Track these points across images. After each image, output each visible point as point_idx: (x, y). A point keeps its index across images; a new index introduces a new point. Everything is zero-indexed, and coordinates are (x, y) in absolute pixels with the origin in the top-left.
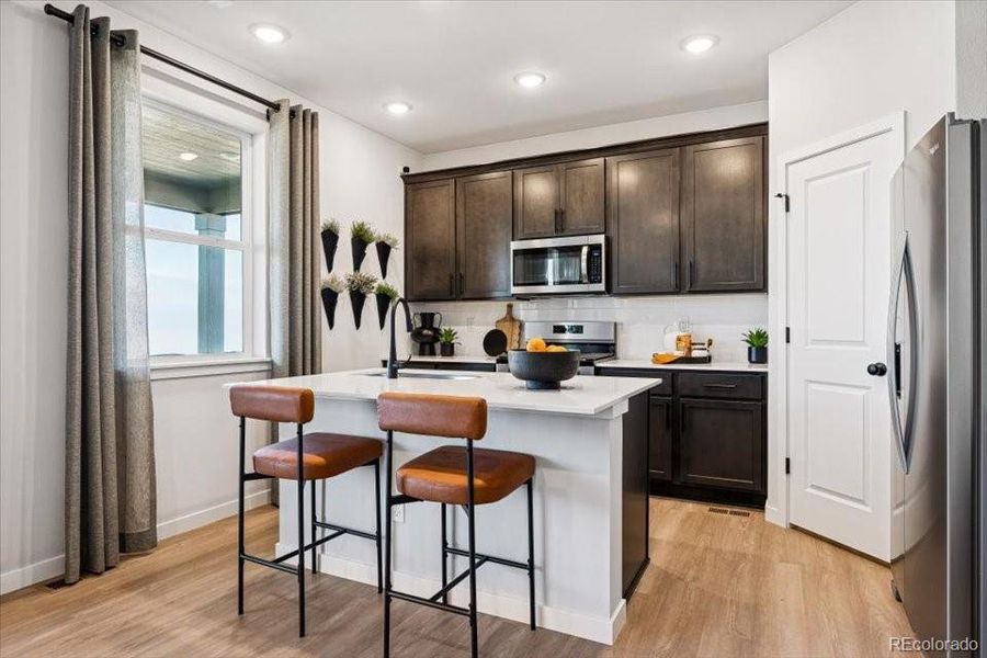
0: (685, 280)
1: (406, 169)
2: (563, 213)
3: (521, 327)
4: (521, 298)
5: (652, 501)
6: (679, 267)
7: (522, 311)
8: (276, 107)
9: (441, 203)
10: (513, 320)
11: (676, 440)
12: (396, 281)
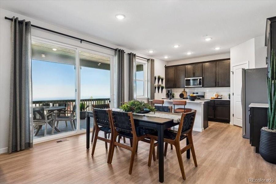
0: (217, 85)
1: (166, 65)
2: (194, 73)
3: (187, 93)
4: (186, 88)
5: (209, 122)
6: (216, 83)
7: (187, 90)
8: (149, 60)
9: (172, 71)
10: (185, 91)
11: (214, 112)
12: (164, 85)
